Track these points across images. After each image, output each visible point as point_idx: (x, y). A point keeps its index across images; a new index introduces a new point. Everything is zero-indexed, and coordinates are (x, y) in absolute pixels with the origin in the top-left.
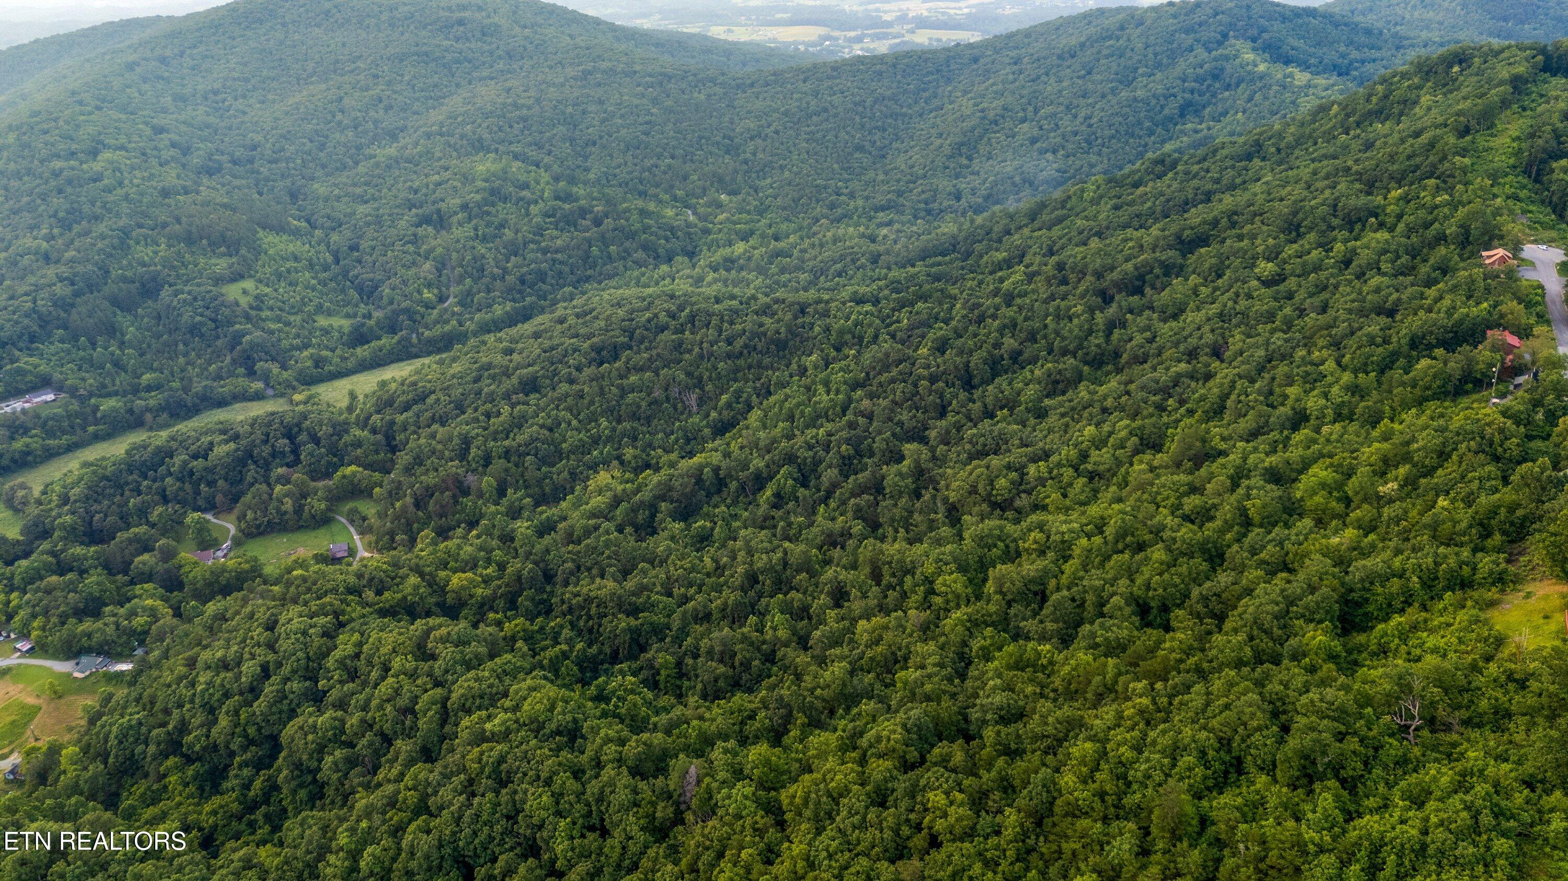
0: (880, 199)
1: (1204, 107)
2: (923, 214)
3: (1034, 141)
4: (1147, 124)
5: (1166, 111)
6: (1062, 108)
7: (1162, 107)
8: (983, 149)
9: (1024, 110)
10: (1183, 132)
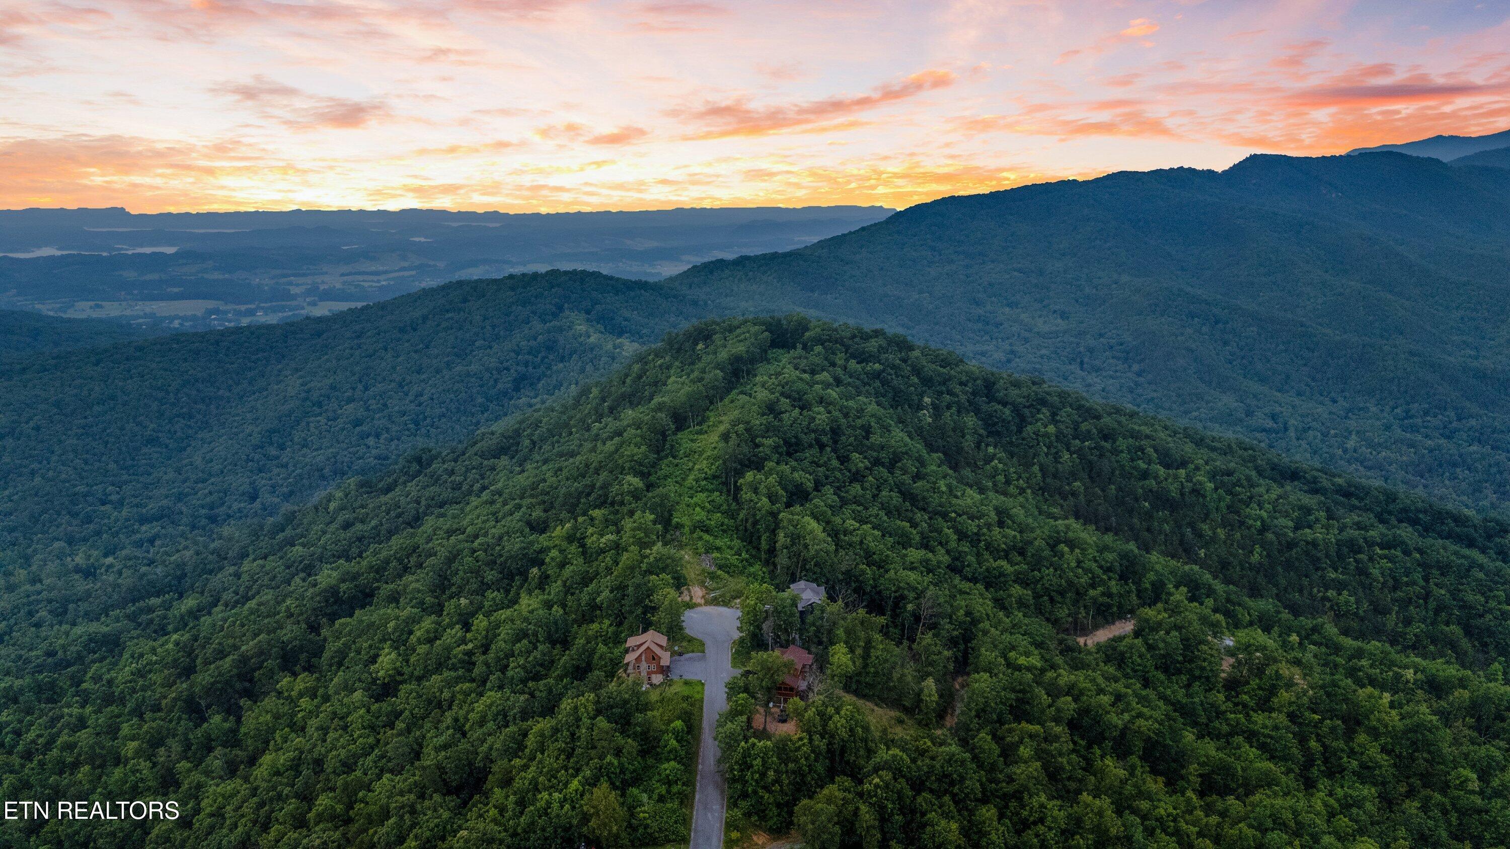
0: (152, 507)
1: (539, 379)
2: (204, 522)
3: (357, 423)
4: (480, 400)
5: (500, 386)
6: (393, 385)
7: (496, 381)
8: (297, 436)
9: (354, 389)
10: (517, 407)
